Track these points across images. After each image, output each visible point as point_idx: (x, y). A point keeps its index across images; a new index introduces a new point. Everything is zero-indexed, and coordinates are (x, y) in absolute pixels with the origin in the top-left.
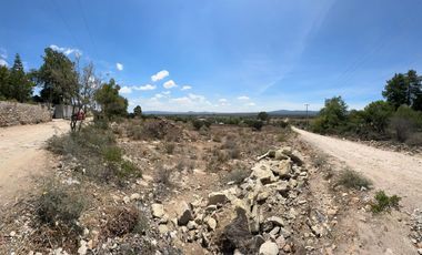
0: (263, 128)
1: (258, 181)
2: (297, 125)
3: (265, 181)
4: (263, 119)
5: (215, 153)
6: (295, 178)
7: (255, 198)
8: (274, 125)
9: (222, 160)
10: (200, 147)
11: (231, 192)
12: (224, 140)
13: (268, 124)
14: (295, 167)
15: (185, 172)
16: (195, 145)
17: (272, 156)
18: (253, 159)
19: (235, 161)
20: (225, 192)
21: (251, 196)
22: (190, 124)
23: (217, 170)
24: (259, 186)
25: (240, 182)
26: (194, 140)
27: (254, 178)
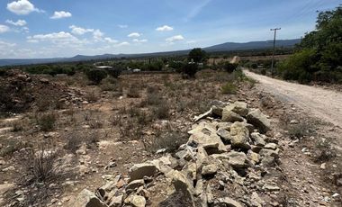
0: (198, 73)
1: (201, 148)
2: (253, 67)
3: (211, 150)
4: (197, 60)
5: (133, 113)
6: (256, 150)
7: (199, 171)
8: (215, 68)
9: (143, 122)
10: (106, 108)
11: (163, 162)
12: (144, 94)
13: (205, 67)
14: (256, 134)
15: (82, 150)
16: (95, 106)
17: (217, 115)
18: (188, 119)
19: (164, 122)
20: (155, 162)
21: (193, 167)
22: (81, 76)
23: (139, 135)
24: (203, 155)
25: (173, 149)
26: (92, 100)
27: (194, 144)
